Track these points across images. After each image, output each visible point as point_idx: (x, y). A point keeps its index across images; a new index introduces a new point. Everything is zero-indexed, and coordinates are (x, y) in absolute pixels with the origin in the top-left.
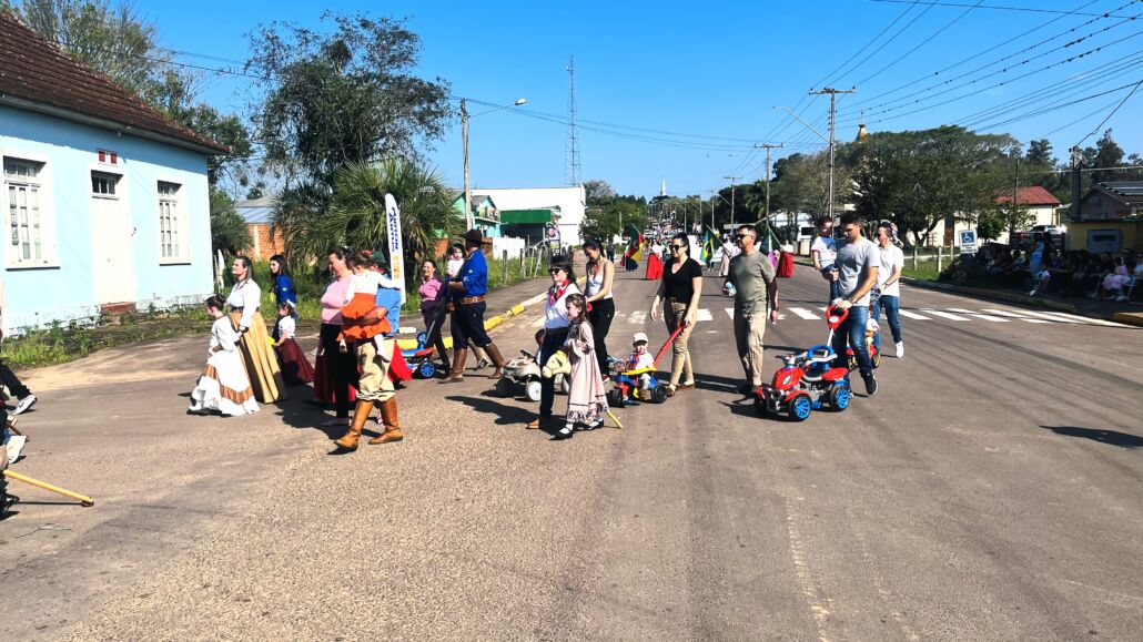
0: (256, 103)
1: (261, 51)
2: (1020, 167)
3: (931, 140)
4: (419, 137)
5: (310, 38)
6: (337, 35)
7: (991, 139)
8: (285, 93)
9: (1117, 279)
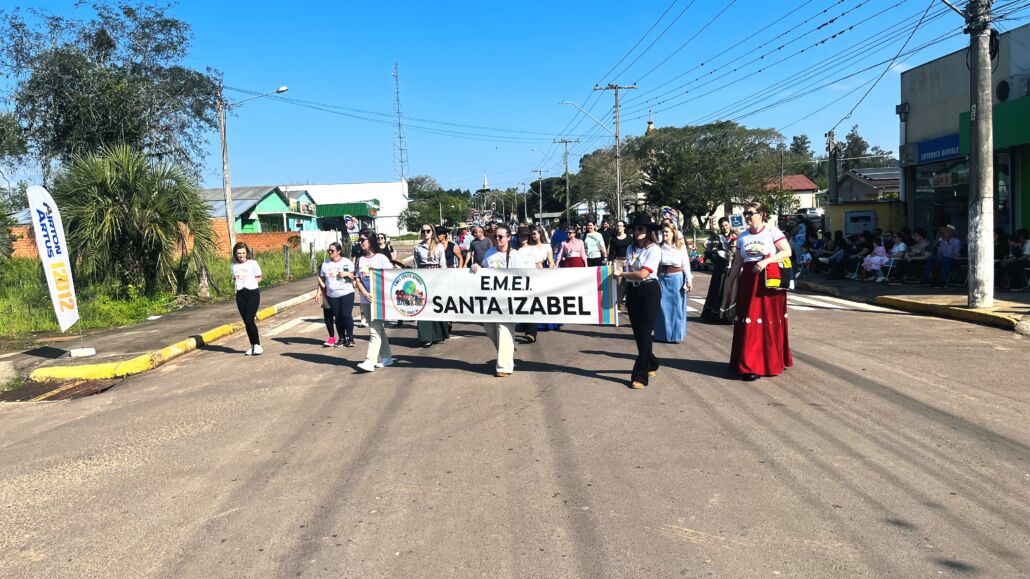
0: (5, 96)
1: (7, 39)
2: (784, 158)
3: (709, 135)
4: (190, 129)
5: (63, 24)
6: (93, 22)
7: (759, 133)
8: (35, 84)
9: (877, 260)
